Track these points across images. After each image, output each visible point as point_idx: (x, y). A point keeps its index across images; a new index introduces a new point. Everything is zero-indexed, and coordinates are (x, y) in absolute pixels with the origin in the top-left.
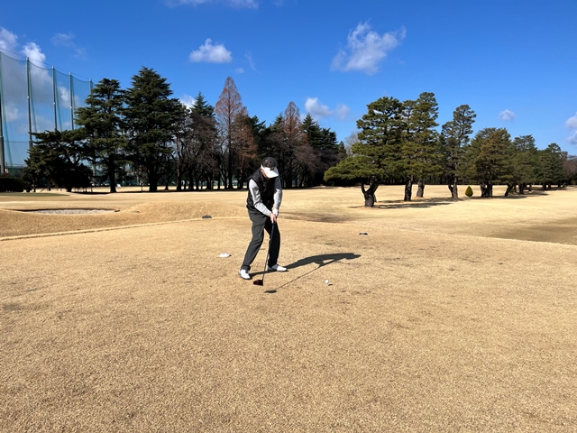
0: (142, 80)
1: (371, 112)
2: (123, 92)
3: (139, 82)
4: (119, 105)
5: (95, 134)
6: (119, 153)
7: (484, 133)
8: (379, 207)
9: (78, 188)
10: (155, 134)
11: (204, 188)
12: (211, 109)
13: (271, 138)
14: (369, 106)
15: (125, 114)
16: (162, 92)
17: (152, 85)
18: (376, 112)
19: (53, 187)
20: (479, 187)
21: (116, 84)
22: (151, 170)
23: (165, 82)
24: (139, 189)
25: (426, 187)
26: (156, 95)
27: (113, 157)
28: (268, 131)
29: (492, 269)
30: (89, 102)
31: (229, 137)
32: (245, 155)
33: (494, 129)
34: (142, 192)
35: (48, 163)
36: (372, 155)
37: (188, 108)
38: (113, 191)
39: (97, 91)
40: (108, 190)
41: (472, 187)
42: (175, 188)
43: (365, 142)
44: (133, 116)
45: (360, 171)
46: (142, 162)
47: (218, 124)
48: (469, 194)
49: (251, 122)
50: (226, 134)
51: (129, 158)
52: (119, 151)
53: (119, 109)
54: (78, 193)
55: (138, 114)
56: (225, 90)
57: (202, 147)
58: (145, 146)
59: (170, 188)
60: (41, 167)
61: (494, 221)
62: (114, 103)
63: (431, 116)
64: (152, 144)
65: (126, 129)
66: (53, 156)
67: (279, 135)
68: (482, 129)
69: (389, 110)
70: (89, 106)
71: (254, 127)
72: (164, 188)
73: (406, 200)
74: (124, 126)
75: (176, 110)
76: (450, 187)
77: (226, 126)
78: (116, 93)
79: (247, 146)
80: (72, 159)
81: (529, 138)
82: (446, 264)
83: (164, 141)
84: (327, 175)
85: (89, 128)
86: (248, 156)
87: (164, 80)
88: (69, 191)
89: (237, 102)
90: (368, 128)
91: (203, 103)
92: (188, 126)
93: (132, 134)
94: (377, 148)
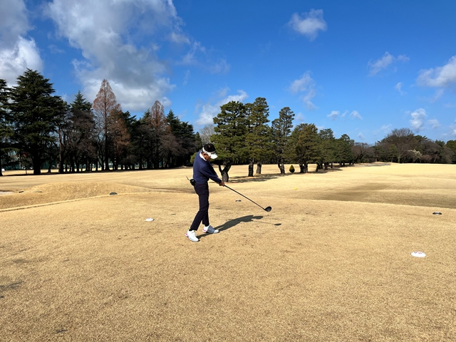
0: (27, 80)
1: (223, 112)
2: (10, 89)
3: (23, 81)
4: (5, 100)
6: (6, 141)
7: (300, 127)
8: (232, 182)
10: (39, 126)
11: (84, 170)
12: (89, 105)
13: (140, 128)
14: (222, 108)
15: (11, 108)
16: (45, 90)
17: (36, 84)
18: (227, 112)
20: (298, 165)
21: (3, 83)
22: (36, 156)
23: (48, 82)
24: (24, 172)
25: (263, 166)
26: (40, 92)
28: (138, 123)
29: (327, 218)
31: (106, 128)
32: (120, 142)
33: (306, 125)
34: (26, 175)
36: (226, 144)
37: (68, 104)
41: (294, 165)
42: (57, 171)
43: (219, 134)
44: (19, 109)
46: (26, 149)
47: (96, 117)
48: (292, 171)
49: (124, 116)
50: (102, 126)
51: (15, 146)
53: (5, 104)
55: (23, 108)
56: (101, 90)
57: (83, 136)
58: (30, 136)
59: (52, 171)
61: (313, 190)
62: (1, 99)
63: (264, 114)
64: (37, 134)
65: (12, 121)
67: (147, 127)
68: (299, 124)
69: (236, 110)
71: (126, 120)
72: (47, 171)
73: (249, 176)
74: (10, 119)
75: (58, 105)
76: (279, 166)
77: (103, 119)
78: (3, 91)
79: (121, 135)
81: (329, 131)
82: (299, 217)
83: (49, 131)
86: (123, 143)
87: (47, 80)
89: (112, 100)
90: (222, 124)
91: (83, 100)
92: (69, 119)
93: (17, 126)
94: (229, 139)
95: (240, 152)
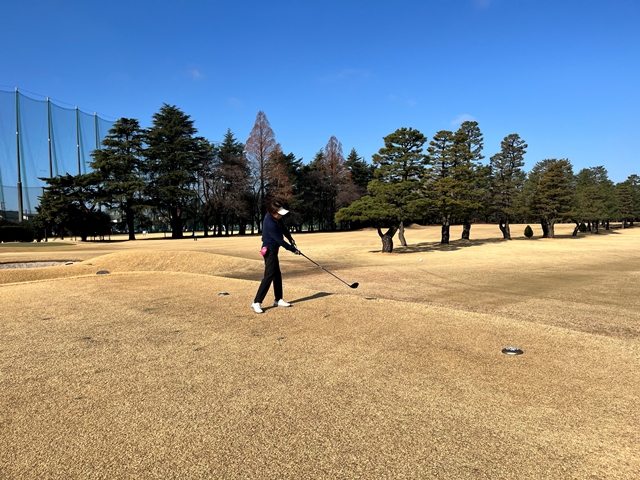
0: (163, 118)
1: (389, 146)
2: (143, 131)
3: (159, 120)
4: (138, 145)
5: (111, 177)
6: (137, 197)
7: (543, 165)
9: (95, 236)
10: (176, 176)
11: (235, 233)
12: (241, 147)
13: (309, 176)
14: (385, 139)
15: (145, 155)
16: (185, 130)
17: (173, 122)
18: (394, 144)
19: (67, 236)
20: (539, 225)
21: (134, 123)
22: (175, 215)
23: (189, 120)
24: (162, 235)
26: (178, 134)
27: (131, 201)
30: (106, 143)
31: (262, 178)
32: (279, 195)
33: (554, 160)
34: (165, 238)
35: (61, 210)
37: (215, 147)
38: (132, 238)
39: (114, 131)
40: (127, 237)
42: (203, 234)
44: (153, 157)
45: (374, 212)
46: (161, 207)
47: (250, 163)
48: (529, 233)
49: (286, 161)
50: (259, 174)
51: (148, 203)
52: (137, 195)
53: (138, 150)
54: (95, 241)
55: (159, 154)
56: (256, 126)
57: (228, 188)
58: (165, 189)
59: (196, 234)
60: (54, 215)
62: (132, 144)
63: (474, 147)
64: (173, 187)
65: (146, 172)
66: (65, 202)
67: (319, 174)
68: (540, 161)
69: (408, 142)
70: (106, 147)
71: (290, 164)
72: (190, 234)
73: (443, 242)
74: (144, 168)
75: (203, 152)
76: (501, 227)
77: (258, 165)
78: (135, 133)
79: (282, 186)
80: (87, 205)
81: (600, 170)
83: (188, 184)
84: (338, 216)
85: (105, 172)
86: (282, 196)
87: (187, 117)
88: (84, 240)
89: (270, 139)
90: (387, 163)
91: (233, 141)
92: (216, 166)
93: (152, 178)
94: (393, 186)
95: (411, 206)
